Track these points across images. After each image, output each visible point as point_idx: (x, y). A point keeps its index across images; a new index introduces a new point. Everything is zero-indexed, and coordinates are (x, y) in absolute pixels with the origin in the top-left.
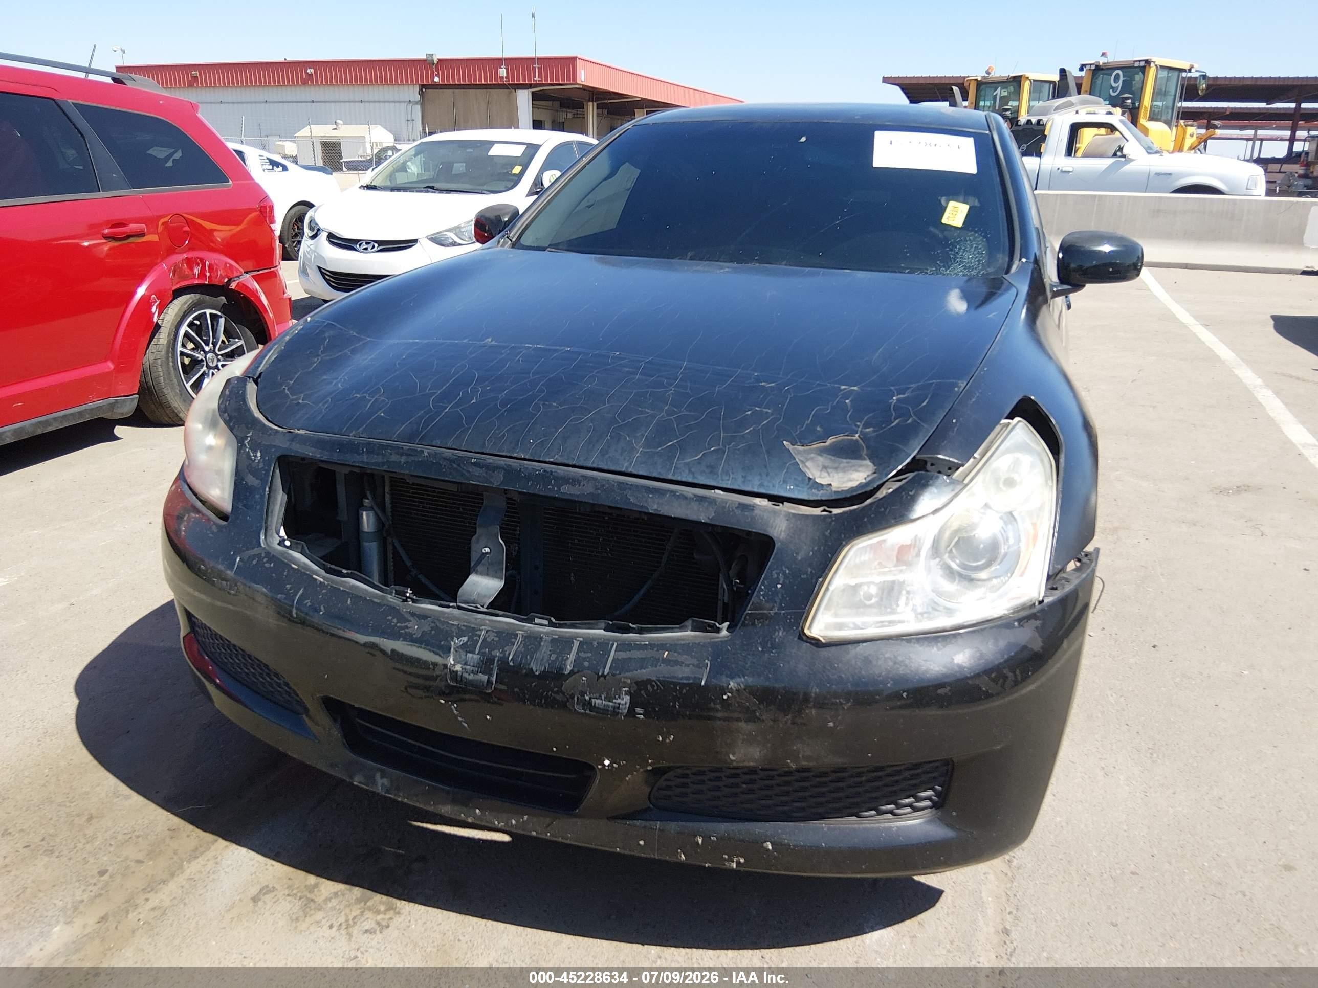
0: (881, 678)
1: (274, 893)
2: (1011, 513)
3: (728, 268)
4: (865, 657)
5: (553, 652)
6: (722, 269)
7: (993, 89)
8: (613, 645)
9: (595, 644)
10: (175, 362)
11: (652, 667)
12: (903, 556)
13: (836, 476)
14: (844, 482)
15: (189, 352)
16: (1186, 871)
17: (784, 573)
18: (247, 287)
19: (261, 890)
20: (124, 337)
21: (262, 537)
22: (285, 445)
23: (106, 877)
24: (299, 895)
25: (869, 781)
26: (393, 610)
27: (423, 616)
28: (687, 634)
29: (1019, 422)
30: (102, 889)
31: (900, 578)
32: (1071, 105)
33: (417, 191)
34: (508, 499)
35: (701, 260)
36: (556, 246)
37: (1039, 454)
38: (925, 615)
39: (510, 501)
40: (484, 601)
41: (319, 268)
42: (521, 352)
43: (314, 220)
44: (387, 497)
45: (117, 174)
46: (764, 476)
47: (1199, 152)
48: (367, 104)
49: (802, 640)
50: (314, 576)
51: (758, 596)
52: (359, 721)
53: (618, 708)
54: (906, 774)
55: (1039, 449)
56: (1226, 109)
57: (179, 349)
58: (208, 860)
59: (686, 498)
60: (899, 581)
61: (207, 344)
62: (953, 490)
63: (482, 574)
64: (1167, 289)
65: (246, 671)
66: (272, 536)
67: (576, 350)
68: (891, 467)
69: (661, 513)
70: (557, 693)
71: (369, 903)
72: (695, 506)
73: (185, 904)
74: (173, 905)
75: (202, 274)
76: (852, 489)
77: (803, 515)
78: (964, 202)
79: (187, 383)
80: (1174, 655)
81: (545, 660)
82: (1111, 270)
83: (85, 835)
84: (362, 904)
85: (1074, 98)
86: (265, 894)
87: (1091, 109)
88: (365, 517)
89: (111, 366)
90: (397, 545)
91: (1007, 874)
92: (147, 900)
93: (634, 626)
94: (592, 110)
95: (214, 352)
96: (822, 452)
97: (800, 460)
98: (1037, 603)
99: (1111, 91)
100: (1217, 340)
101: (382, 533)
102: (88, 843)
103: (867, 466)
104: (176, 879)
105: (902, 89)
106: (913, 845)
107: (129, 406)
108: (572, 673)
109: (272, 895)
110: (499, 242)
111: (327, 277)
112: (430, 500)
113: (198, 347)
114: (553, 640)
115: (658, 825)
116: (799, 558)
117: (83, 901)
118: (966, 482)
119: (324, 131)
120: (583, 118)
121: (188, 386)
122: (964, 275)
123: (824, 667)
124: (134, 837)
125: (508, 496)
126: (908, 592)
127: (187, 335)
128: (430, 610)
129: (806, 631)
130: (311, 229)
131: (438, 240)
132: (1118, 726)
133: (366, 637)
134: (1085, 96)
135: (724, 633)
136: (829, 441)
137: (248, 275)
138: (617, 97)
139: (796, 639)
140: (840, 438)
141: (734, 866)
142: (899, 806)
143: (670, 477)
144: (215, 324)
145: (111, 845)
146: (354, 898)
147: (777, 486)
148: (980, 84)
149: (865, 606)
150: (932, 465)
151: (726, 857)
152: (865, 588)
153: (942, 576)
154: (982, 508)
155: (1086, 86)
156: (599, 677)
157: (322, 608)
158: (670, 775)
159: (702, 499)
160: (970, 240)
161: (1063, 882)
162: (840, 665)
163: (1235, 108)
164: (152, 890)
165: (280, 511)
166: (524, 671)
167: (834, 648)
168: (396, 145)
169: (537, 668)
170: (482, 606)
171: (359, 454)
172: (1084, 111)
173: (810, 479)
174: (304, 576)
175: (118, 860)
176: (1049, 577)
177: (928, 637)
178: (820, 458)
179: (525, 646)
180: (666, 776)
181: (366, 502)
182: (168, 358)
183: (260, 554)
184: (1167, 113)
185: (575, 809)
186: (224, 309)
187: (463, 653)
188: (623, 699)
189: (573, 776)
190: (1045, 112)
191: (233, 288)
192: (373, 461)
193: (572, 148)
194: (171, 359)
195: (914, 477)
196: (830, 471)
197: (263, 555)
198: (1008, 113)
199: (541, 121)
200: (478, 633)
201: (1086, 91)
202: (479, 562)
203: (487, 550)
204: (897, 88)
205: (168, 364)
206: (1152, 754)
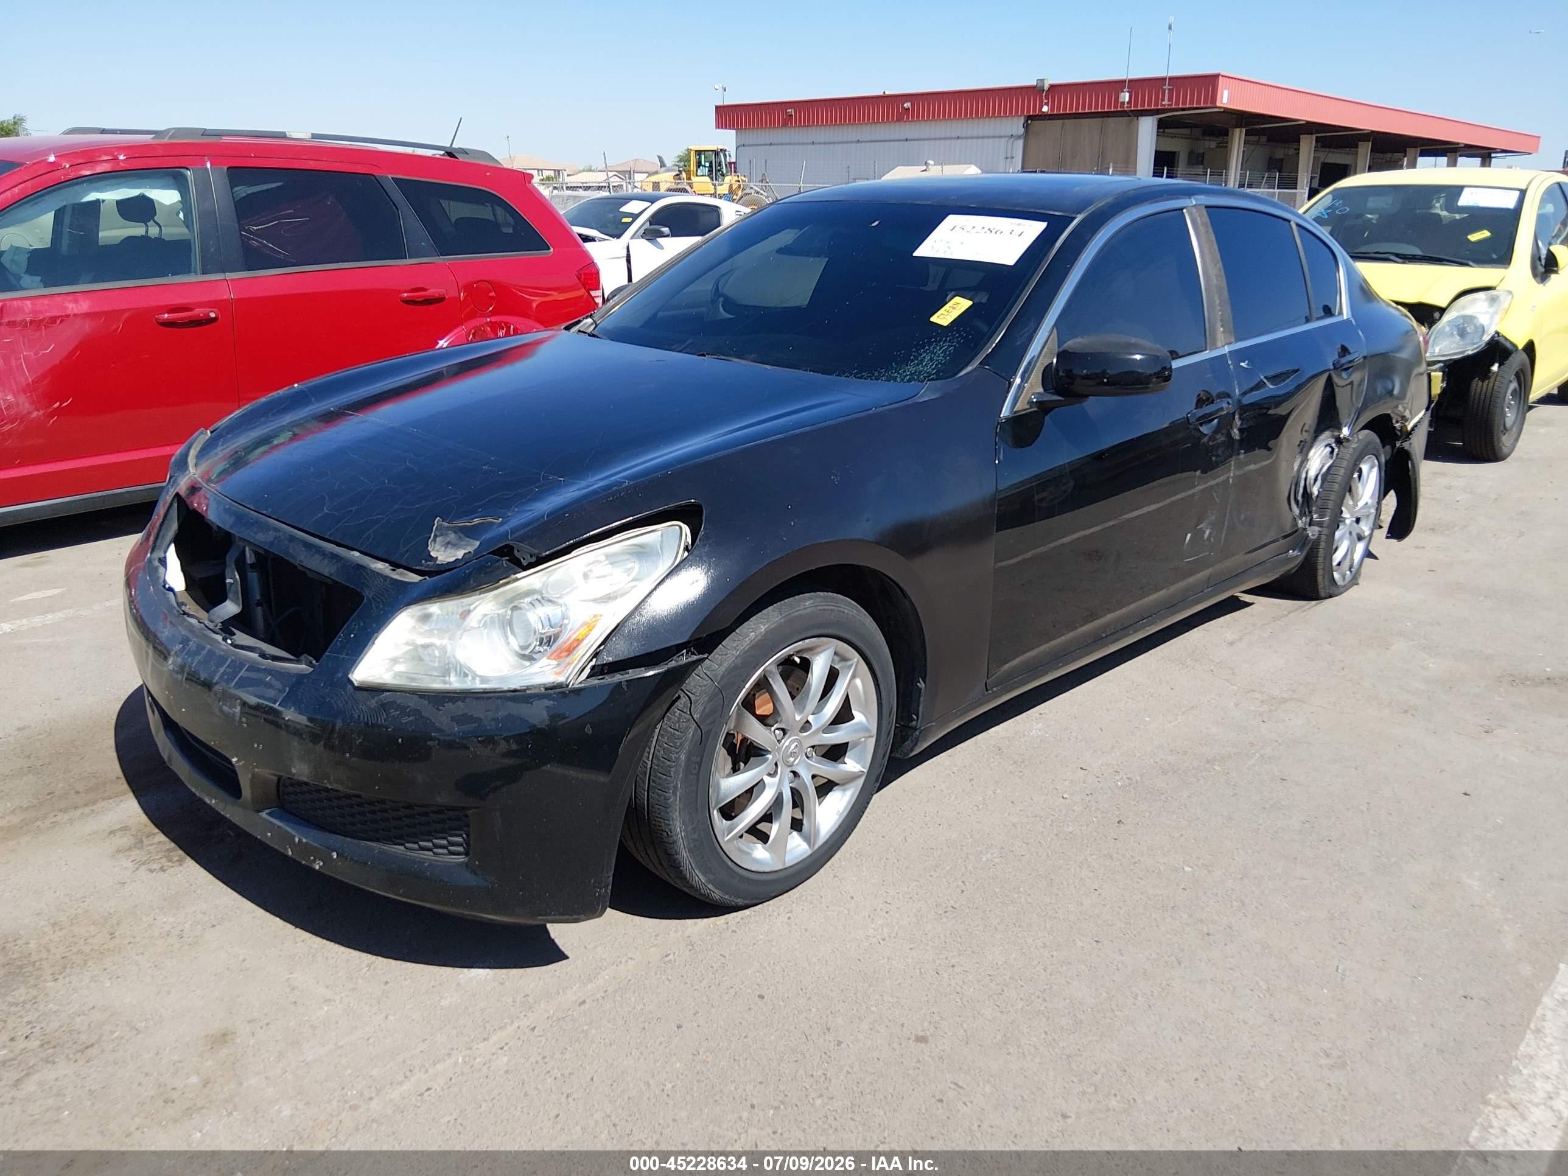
4: (383, 704)
8: (246, 665)
9: (238, 662)
11: (257, 686)
14: (448, 557)
17: (359, 625)
19: (121, 828)
21: (149, 554)
29: (675, 525)
40: (218, 620)
45: (426, 242)
48: (964, 141)
49: (349, 683)
51: (337, 641)
53: (235, 716)
66: (158, 554)
72: (326, 561)
76: (449, 563)
86: (120, 831)
94: (1238, 139)
97: (435, 534)
108: (217, 682)
116: (373, 615)
120: (1227, 147)
129: (349, 675)
136: (475, 522)
138: (1273, 121)
139: (346, 681)
140: (487, 520)
141: (318, 867)
147: (398, 553)
150: (518, 551)
151: (313, 858)
160: (945, 340)
162: (364, 707)
170: (215, 625)
173: (428, 551)
185: (240, 799)
187: (176, 657)
188: (237, 709)
202: (229, 590)
203: (231, 581)
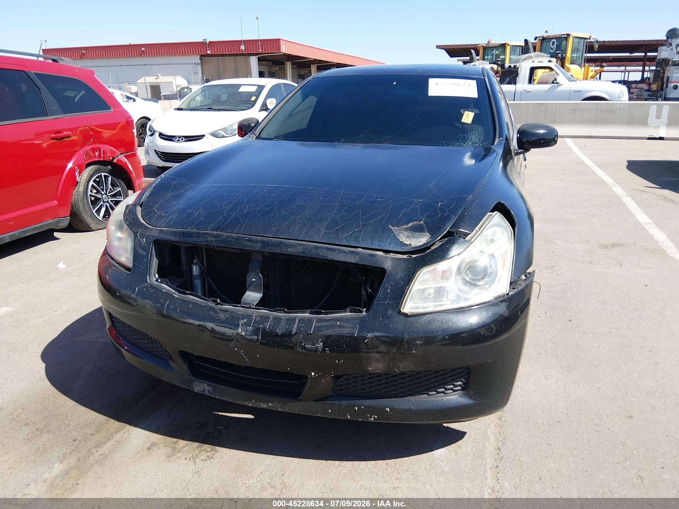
0: (436, 330)
1: (158, 445)
2: (492, 254)
3: (361, 146)
4: (428, 321)
5: (287, 324)
6: (358, 147)
7: (492, 51)
8: (314, 320)
9: (306, 320)
10: (87, 200)
11: (332, 329)
12: (445, 275)
13: (413, 240)
14: (417, 243)
15: (94, 195)
16: (583, 420)
17: (391, 285)
18: (122, 161)
19: (151, 445)
20: (63, 187)
21: (148, 278)
22: (157, 235)
23: (77, 442)
24: (170, 446)
25: (432, 378)
26: (212, 308)
27: (226, 311)
28: (348, 314)
29: (497, 213)
30: (75, 447)
31: (443, 285)
32: (531, 57)
33: (203, 111)
34: (263, 255)
35: (348, 142)
36: (277, 138)
37: (505, 228)
38: (455, 302)
39: (264, 256)
40: (254, 303)
41: (155, 150)
42: (265, 188)
43: (152, 126)
44: (205, 258)
45: (56, 107)
46: (381, 242)
47: (596, 79)
48: (173, 65)
49: (400, 314)
50: (174, 295)
51: (380, 295)
52: (196, 362)
53: (318, 348)
54: (449, 374)
55: (505, 225)
56: (610, 57)
57: (89, 193)
58: (125, 433)
59: (345, 252)
60: (443, 287)
61: (103, 191)
62: (466, 245)
63: (252, 291)
64: (580, 149)
65: (141, 342)
66: (152, 277)
67: (291, 187)
68: (438, 235)
69: (334, 259)
70: (289, 343)
71: (203, 448)
72: (349, 256)
73: (116, 452)
74: (110, 453)
75: (99, 156)
76: (421, 246)
77: (399, 258)
78: (472, 112)
79: (94, 210)
80: (580, 324)
81: (283, 328)
82: (542, 141)
83: (65, 424)
84: (200, 449)
85: (532, 54)
86: (153, 446)
87: (540, 60)
88: (194, 268)
89: (56, 202)
90: (210, 280)
91: (499, 424)
92: (97, 451)
93: (324, 311)
94: (289, 66)
95: (106, 194)
96: (407, 229)
97: (397, 234)
98: (506, 295)
99: (551, 50)
100: (604, 173)
101: (202, 275)
102: (66, 427)
103: (427, 235)
104: (110, 441)
105: (446, 51)
106: (453, 407)
107: (65, 223)
108: (296, 333)
109: (157, 446)
110: (250, 136)
111: (159, 155)
112: (225, 259)
113: (98, 192)
114: (286, 319)
115: (337, 402)
116: (398, 278)
117: (67, 453)
118: (472, 241)
119: (151, 80)
120: (285, 69)
121: (94, 211)
122: (472, 146)
123: (410, 326)
124: (88, 424)
125: (263, 254)
126: (447, 291)
127: (93, 186)
128: (229, 308)
129: (402, 310)
130: (150, 131)
131: (215, 135)
132: (552, 357)
133: (198, 322)
134: (537, 53)
135: (364, 313)
136: (410, 225)
137: (122, 156)
138: (301, 58)
139: (397, 314)
140: (415, 223)
141: (373, 420)
142: (446, 389)
143: (337, 243)
144: (106, 180)
145: (77, 428)
146: (196, 446)
147: (386, 245)
148: (485, 48)
149: (428, 298)
150: (457, 234)
151: (369, 415)
152: (428, 290)
153: (462, 283)
154: (480, 252)
155: (538, 48)
156: (308, 335)
157: (178, 309)
158: (342, 379)
159: (353, 252)
160: (475, 129)
161: (525, 427)
162: (417, 325)
163: (615, 56)
164: (99, 447)
165: (155, 266)
166: (274, 334)
167: (414, 317)
168: (189, 86)
169: (279, 332)
170: (253, 305)
171: (193, 238)
172: (537, 61)
173: (401, 242)
174: (168, 295)
175: (82, 434)
176: (511, 283)
177: (456, 311)
178: (405, 232)
179: (274, 322)
180: (340, 380)
181: (195, 261)
182: (84, 197)
183: (147, 286)
184: (579, 60)
185: (299, 397)
186: (110, 172)
187: (245, 327)
188: (319, 344)
189: (297, 382)
190: (518, 61)
191: (115, 162)
192: (200, 240)
193: (281, 86)
194: (85, 198)
195: (448, 239)
196: (410, 238)
197: (149, 286)
198: (500, 62)
199: (263, 72)
200: (252, 317)
201: (538, 50)
202: (249, 286)
203: (254, 280)
204: (444, 50)
205: (84, 201)
206: (568, 369)
